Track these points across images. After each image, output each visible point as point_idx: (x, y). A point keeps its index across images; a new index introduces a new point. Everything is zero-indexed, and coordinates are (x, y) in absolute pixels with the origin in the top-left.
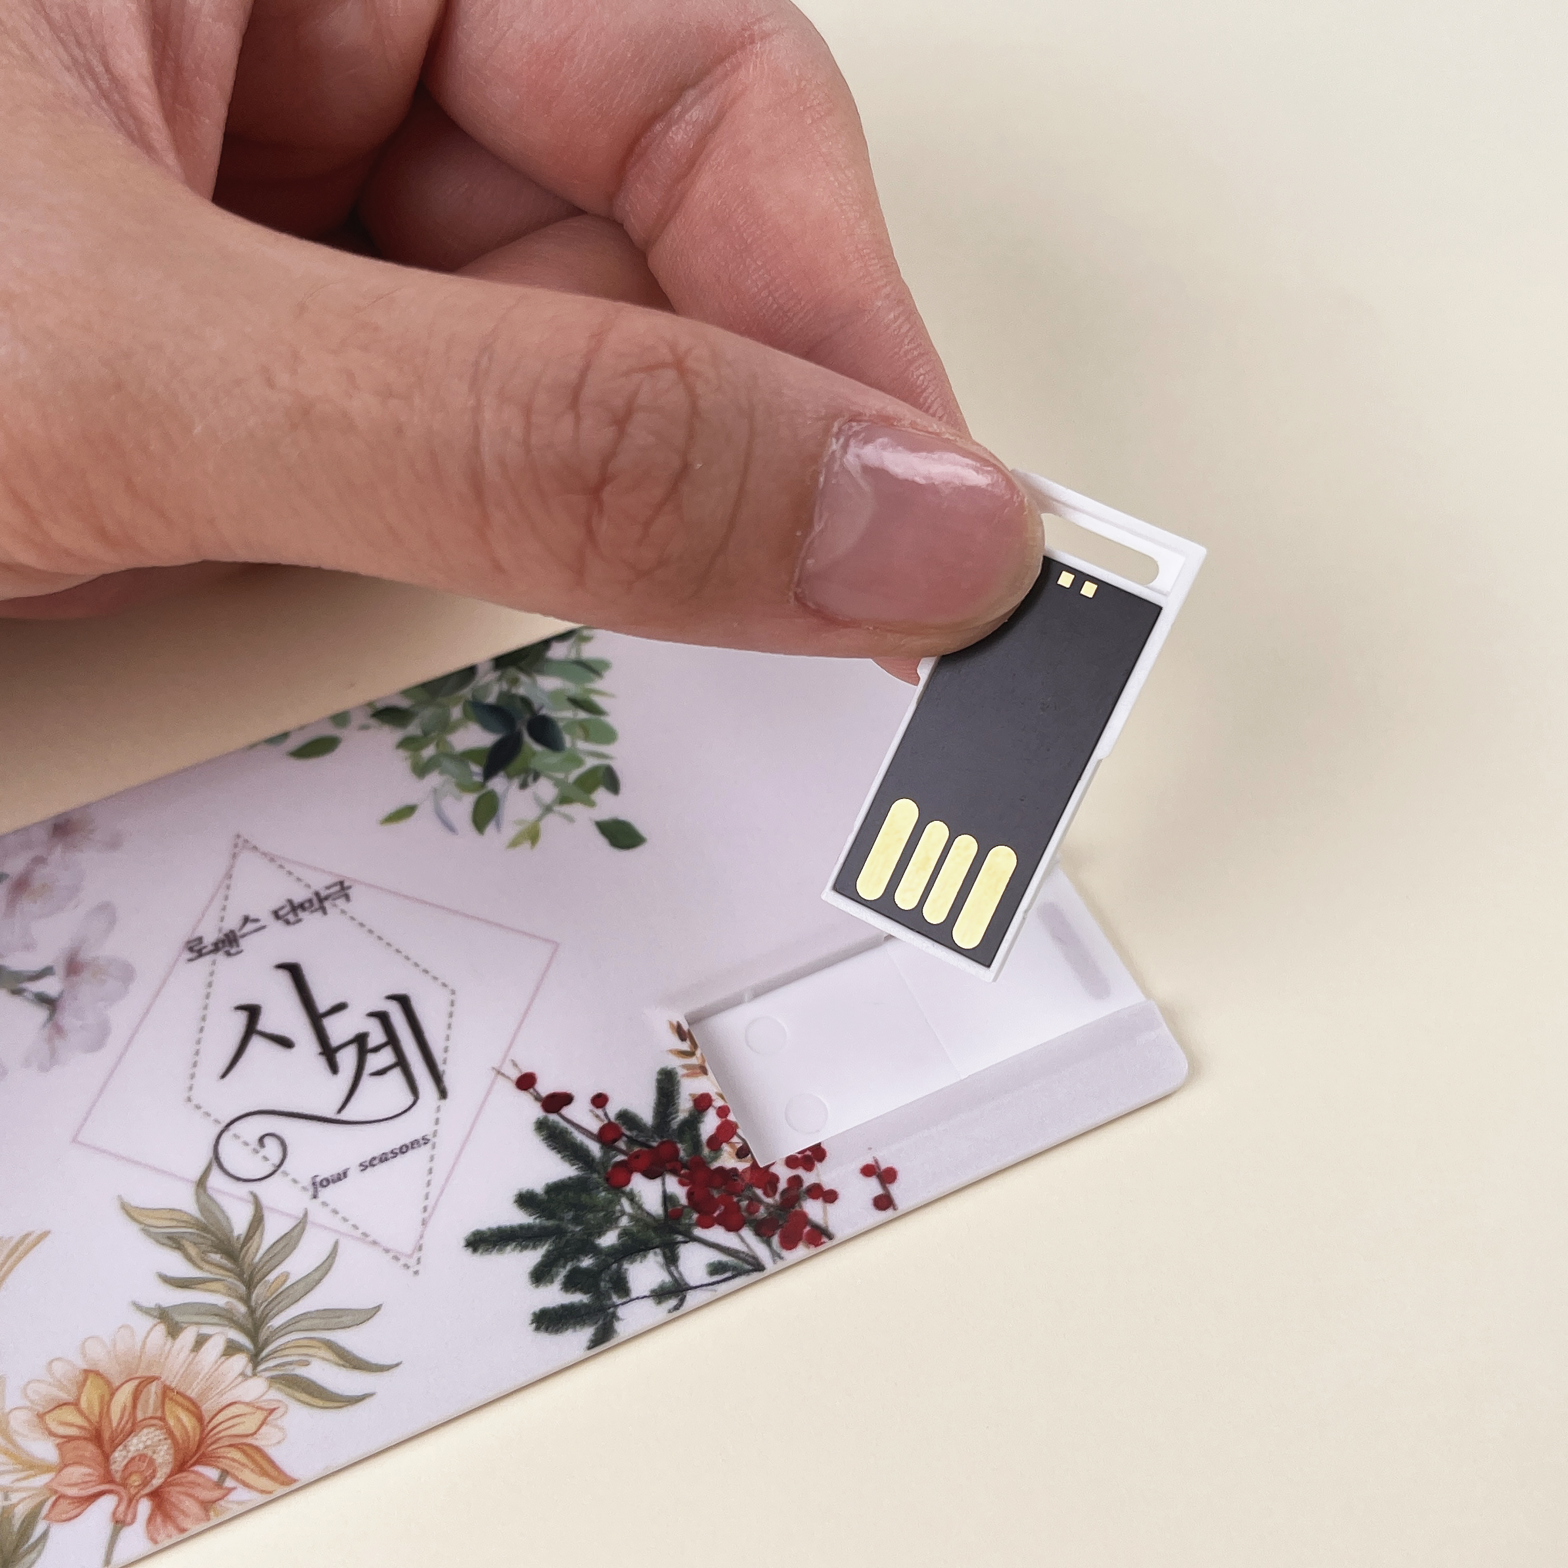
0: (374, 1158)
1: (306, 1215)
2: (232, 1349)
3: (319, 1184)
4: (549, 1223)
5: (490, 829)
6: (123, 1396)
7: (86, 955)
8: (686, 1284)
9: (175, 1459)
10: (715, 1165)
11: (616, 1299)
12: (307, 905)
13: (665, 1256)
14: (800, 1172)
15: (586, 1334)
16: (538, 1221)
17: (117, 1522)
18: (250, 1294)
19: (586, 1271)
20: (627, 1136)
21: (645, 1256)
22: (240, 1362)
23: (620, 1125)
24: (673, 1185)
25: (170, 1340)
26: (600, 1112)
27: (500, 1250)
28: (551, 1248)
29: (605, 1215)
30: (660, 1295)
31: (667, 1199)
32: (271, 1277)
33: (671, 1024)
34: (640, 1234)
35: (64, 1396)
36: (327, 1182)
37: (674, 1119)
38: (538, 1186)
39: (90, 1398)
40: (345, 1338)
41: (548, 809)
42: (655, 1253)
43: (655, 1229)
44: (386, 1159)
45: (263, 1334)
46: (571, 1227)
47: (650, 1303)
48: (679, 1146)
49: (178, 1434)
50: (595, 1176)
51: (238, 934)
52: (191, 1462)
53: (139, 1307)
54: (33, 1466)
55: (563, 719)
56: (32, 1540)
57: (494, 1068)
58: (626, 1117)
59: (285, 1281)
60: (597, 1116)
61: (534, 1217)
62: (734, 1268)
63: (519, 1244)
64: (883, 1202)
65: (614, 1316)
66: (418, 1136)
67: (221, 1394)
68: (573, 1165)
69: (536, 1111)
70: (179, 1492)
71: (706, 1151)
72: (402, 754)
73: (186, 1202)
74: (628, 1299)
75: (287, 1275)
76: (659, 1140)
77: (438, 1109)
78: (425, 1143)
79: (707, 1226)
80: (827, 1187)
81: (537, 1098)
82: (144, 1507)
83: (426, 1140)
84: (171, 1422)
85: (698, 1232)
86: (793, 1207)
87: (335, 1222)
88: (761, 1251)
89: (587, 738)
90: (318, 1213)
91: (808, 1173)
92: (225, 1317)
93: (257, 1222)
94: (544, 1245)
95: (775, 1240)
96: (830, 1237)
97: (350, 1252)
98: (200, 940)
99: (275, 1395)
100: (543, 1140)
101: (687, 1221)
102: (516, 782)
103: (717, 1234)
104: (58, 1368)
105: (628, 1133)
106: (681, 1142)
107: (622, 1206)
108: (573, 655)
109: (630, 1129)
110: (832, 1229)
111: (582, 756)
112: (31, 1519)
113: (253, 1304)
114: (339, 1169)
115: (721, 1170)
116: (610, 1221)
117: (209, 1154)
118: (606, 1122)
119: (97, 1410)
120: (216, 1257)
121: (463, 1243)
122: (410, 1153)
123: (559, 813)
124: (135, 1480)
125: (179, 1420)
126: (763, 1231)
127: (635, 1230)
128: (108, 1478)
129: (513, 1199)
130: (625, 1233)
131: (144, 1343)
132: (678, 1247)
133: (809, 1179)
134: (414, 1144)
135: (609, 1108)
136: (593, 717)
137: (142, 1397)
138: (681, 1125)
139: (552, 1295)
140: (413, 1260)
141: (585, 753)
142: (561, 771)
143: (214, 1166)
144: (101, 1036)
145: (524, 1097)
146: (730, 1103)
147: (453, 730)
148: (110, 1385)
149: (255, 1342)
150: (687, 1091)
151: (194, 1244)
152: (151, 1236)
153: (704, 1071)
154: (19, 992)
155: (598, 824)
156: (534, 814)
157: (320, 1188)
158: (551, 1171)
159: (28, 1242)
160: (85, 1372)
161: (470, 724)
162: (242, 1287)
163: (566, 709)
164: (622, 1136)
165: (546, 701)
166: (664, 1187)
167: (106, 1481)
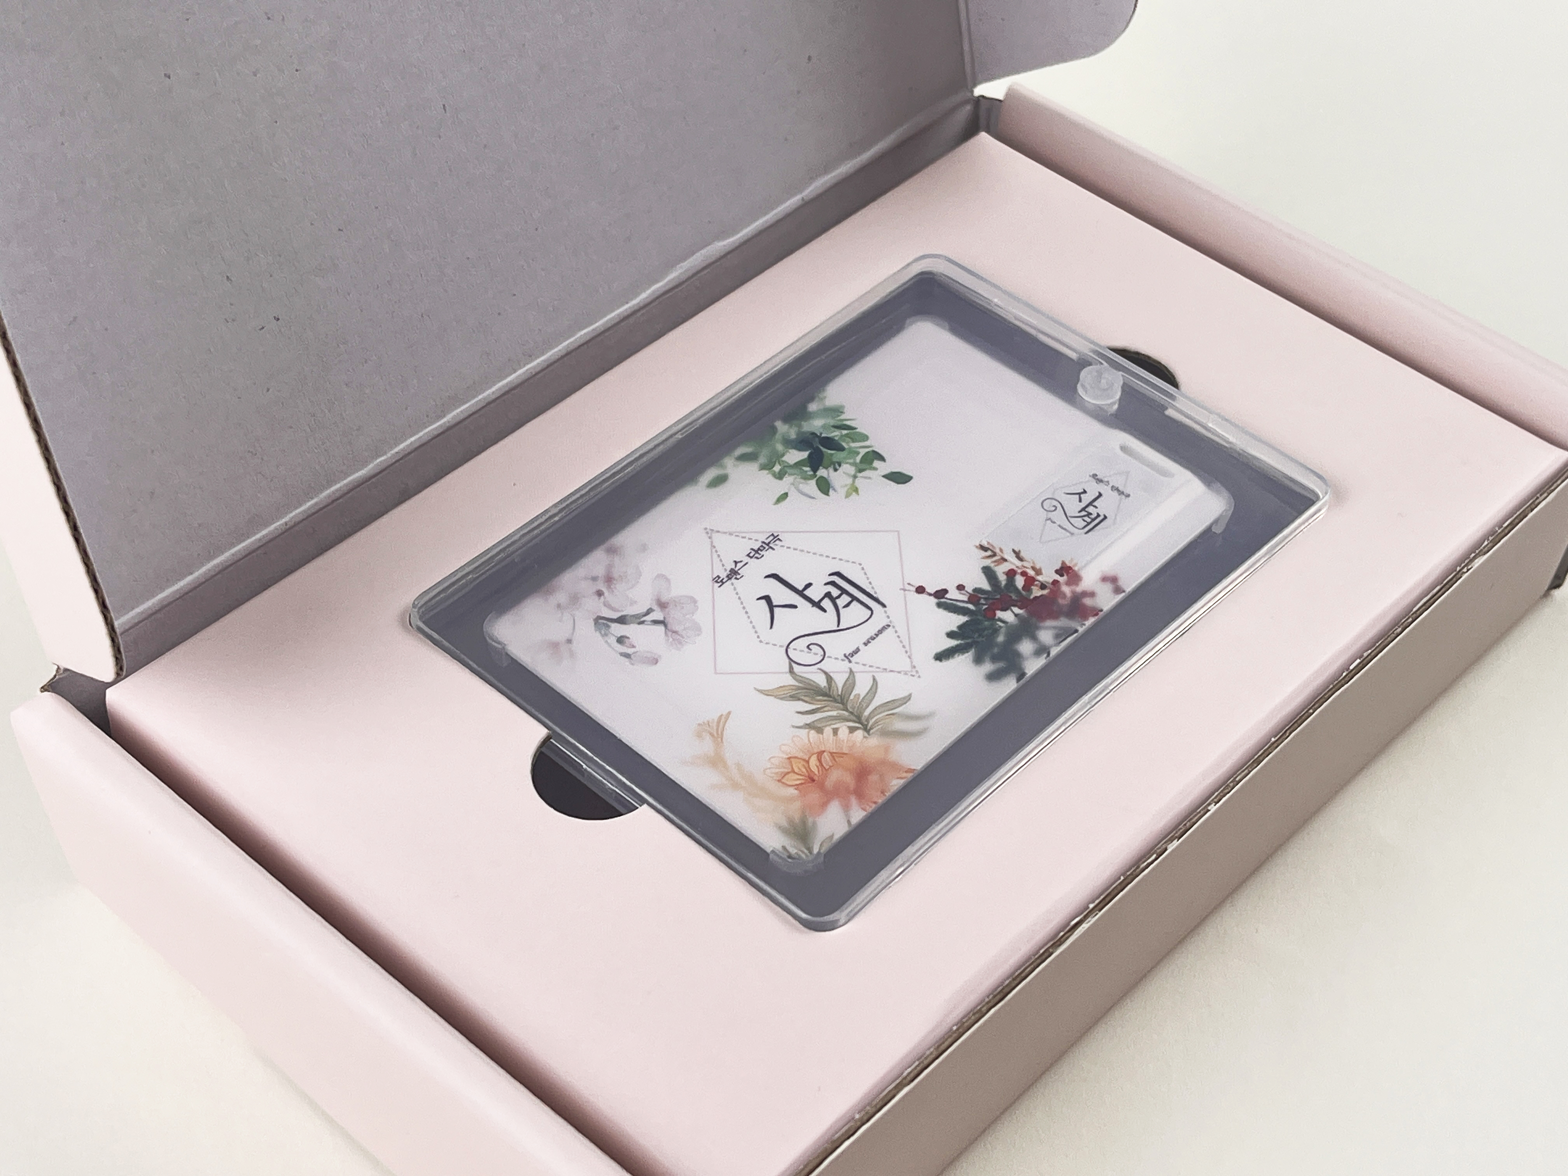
0: (868, 640)
1: (851, 669)
2: (852, 730)
3: (848, 657)
4: (969, 641)
5: (831, 492)
6: (813, 761)
7: (664, 599)
8: (1047, 646)
9: (855, 777)
10: (1032, 597)
11: (1018, 660)
12: (762, 548)
13: (1031, 638)
14: (1073, 587)
15: (1013, 676)
16: (962, 642)
17: (844, 808)
18: (846, 707)
19: (998, 654)
20: (983, 598)
21: (1021, 641)
22: (860, 734)
23: (977, 594)
24: (1016, 610)
25: (820, 735)
26: (962, 592)
27: (952, 657)
28: (976, 649)
29: (993, 630)
31: (1018, 616)
32: (852, 697)
33: (977, 547)
34: (1014, 633)
35: (785, 770)
36: (852, 655)
37: (1000, 584)
38: (953, 628)
39: (798, 766)
40: (902, 710)
41: (855, 477)
42: (1026, 638)
43: (1020, 629)
44: (875, 638)
45: (863, 721)
46: (980, 639)
48: (1010, 594)
49: (849, 768)
50: (978, 617)
51: (736, 569)
52: (864, 776)
53: (796, 727)
54: (790, 800)
55: (836, 436)
57: (901, 589)
58: (977, 590)
59: (858, 698)
60: (963, 594)
61: (959, 640)
62: (1065, 634)
63: (960, 652)
65: (1021, 667)
66: (884, 624)
67: (859, 747)
68: (965, 616)
69: (933, 600)
70: (866, 789)
71: (1023, 593)
72: (764, 472)
73: (789, 681)
74: (1023, 659)
75: (858, 695)
76: (999, 595)
77: (885, 612)
79: (1043, 621)
80: (1089, 591)
81: (930, 595)
82: (854, 800)
83: (889, 626)
84: (843, 764)
85: (1040, 625)
86: (1078, 602)
87: (866, 669)
88: (1073, 624)
89: (854, 441)
90: (855, 668)
91: (1078, 587)
92: (841, 719)
93: (829, 679)
94: (972, 649)
95: (1077, 618)
96: (1102, 610)
97: (881, 678)
98: (719, 577)
99: (885, 741)
100: (944, 610)
101: (1032, 622)
102: (831, 470)
103: (1049, 623)
104: (774, 761)
105: (983, 596)
106: (1011, 592)
107: (998, 625)
108: (821, 407)
110: (1101, 606)
111: (858, 450)
112: (804, 819)
113: (850, 710)
114: (854, 648)
115: (1036, 598)
116: (996, 631)
117: (787, 660)
118: (969, 595)
119: (805, 771)
120: (821, 698)
121: (933, 659)
122: (884, 633)
123: (862, 477)
124: (842, 790)
125: (846, 763)
126: (1069, 616)
127: (1010, 632)
129: (945, 636)
130: (1007, 635)
131: (809, 741)
132: (1035, 633)
133: (1079, 589)
134: (884, 628)
135: (966, 589)
136: (851, 431)
137: (823, 759)
138: (1006, 585)
139: (988, 667)
140: (914, 671)
141: (857, 448)
142: (850, 459)
143: (794, 665)
144: (698, 629)
145: (923, 596)
146: (1027, 568)
147: (783, 455)
148: (804, 760)
149: (861, 724)
150: (1001, 571)
151: (805, 696)
152: (781, 699)
153: (1006, 560)
154: (642, 623)
155: (884, 476)
156: (850, 481)
157: (851, 659)
158: (955, 621)
159: (723, 720)
160: (789, 758)
161: (790, 451)
162: (840, 705)
163: (835, 431)
164: (980, 598)
165: (821, 430)
166: (1013, 612)
167: (829, 795)
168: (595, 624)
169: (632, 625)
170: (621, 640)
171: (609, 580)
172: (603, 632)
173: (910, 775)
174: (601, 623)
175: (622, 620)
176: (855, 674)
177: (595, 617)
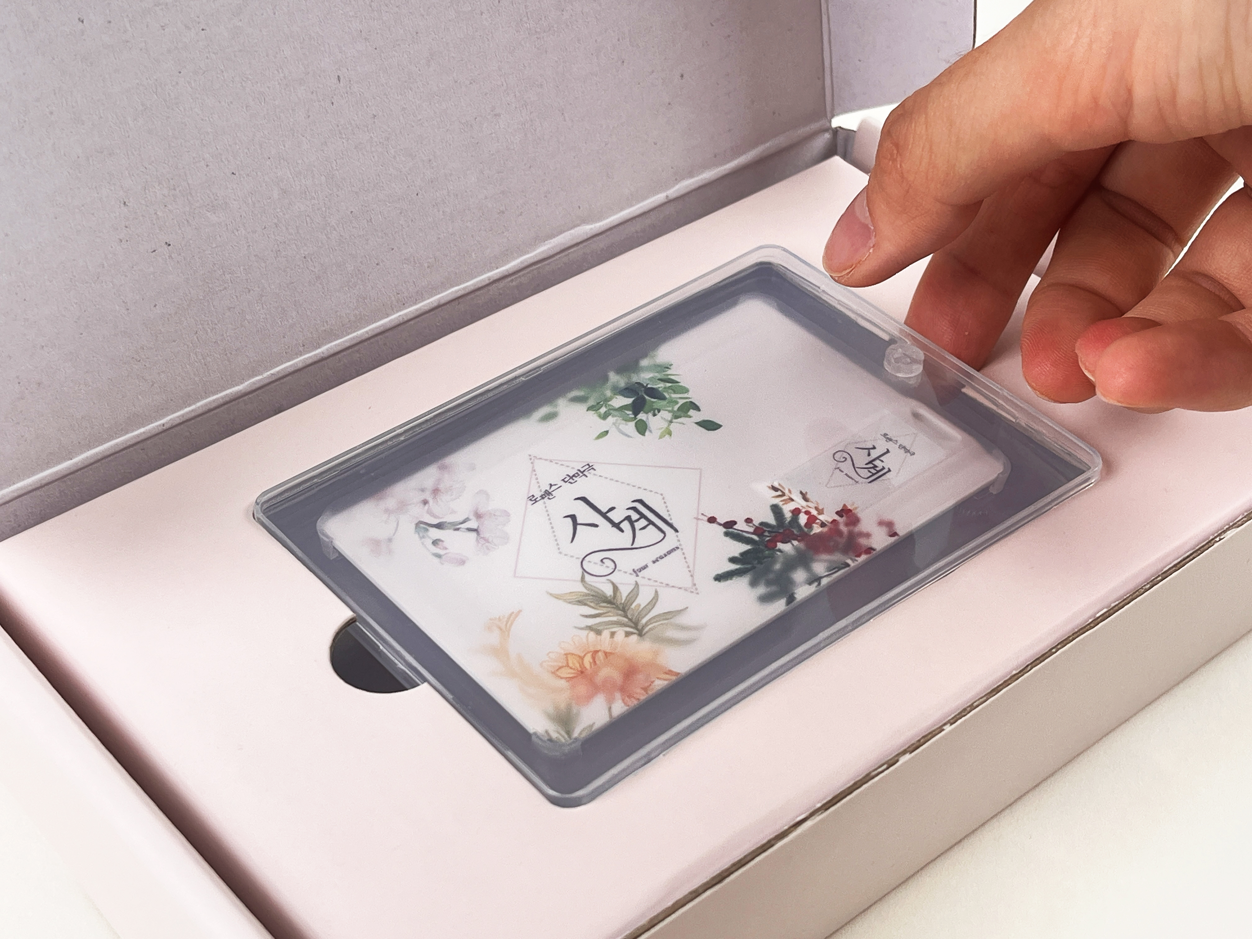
0: (657, 559)
1: (637, 582)
2: (628, 634)
3: (636, 572)
4: (749, 566)
5: (647, 433)
6: (588, 659)
7: (482, 510)
8: (819, 576)
9: (623, 675)
10: (812, 533)
11: (791, 586)
12: (576, 475)
13: (805, 568)
14: (851, 528)
15: (783, 599)
16: (742, 566)
17: (608, 701)
18: (626, 614)
19: (773, 579)
20: (767, 531)
21: (796, 570)
22: (634, 638)
23: (762, 528)
24: (795, 543)
25: (599, 637)
26: (750, 524)
27: (731, 579)
28: (753, 574)
30: (809, 582)
31: (796, 549)
32: (633, 606)
33: (769, 487)
34: (790, 563)
35: (561, 664)
36: (641, 570)
37: (785, 520)
38: (736, 554)
39: (573, 662)
40: (678, 621)
41: (671, 422)
42: (800, 568)
43: (796, 560)
44: (663, 558)
45: (640, 627)
46: (758, 567)
47: (806, 585)
48: (793, 530)
49: (619, 667)
50: (760, 547)
51: (550, 491)
52: (631, 675)
53: (578, 628)
54: (559, 690)
55: (659, 388)
57: (695, 518)
58: (763, 524)
59: (639, 608)
60: (750, 526)
61: (739, 565)
62: (837, 567)
63: (738, 575)
64: (892, 534)
65: (792, 592)
66: (674, 547)
67: (632, 650)
68: (748, 545)
69: (722, 530)
71: (806, 530)
72: (591, 413)
73: (581, 589)
74: (795, 586)
75: (639, 605)
76: (782, 529)
77: (677, 536)
79: (818, 554)
80: (865, 532)
81: (720, 524)
82: (618, 695)
83: (678, 548)
84: (614, 663)
85: (816, 557)
87: (651, 583)
89: (675, 392)
90: (641, 582)
91: (855, 528)
92: (619, 624)
93: (616, 588)
94: (749, 573)
95: (851, 554)
96: (874, 550)
97: (662, 592)
98: (533, 496)
99: (656, 646)
100: (731, 538)
101: (809, 555)
102: (650, 415)
103: (824, 557)
104: (552, 655)
105: (767, 529)
106: (793, 528)
107: (777, 555)
108: (652, 363)
110: (874, 547)
111: (677, 400)
112: (569, 708)
113: (629, 617)
114: (643, 564)
115: (816, 534)
116: (774, 560)
117: (581, 570)
118: (755, 527)
119: (578, 667)
120: (605, 604)
121: (713, 580)
122: (672, 554)
123: (676, 422)
124: (609, 686)
127: (787, 562)
129: (727, 561)
130: (783, 563)
131: (587, 640)
132: (809, 564)
133: (856, 530)
134: (673, 550)
135: (754, 522)
136: (674, 384)
137: (597, 658)
138: (790, 522)
139: (762, 590)
140: (694, 589)
141: (677, 398)
142: (669, 407)
143: (585, 574)
144: (506, 538)
145: (714, 525)
146: (810, 507)
147: (610, 399)
148: (579, 657)
149: (638, 630)
150: (787, 509)
151: (591, 602)
152: (570, 603)
153: (792, 500)
154: (458, 529)
155: (697, 423)
156: (665, 425)
157: (638, 572)
158: (738, 548)
159: (513, 616)
160: (566, 654)
161: (617, 396)
162: (620, 612)
163: (660, 383)
164: (765, 531)
165: (648, 382)
166: (793, 545)
167: (595, 688)
168: (416, 528)
169: (448, 531)
170: (435, 543)
171: (436, 491)
172: (421, 535)
173: (674, 678)
174: (422, 526)
175: (439, 526)
176: (640, 586)
177: (417, 522)
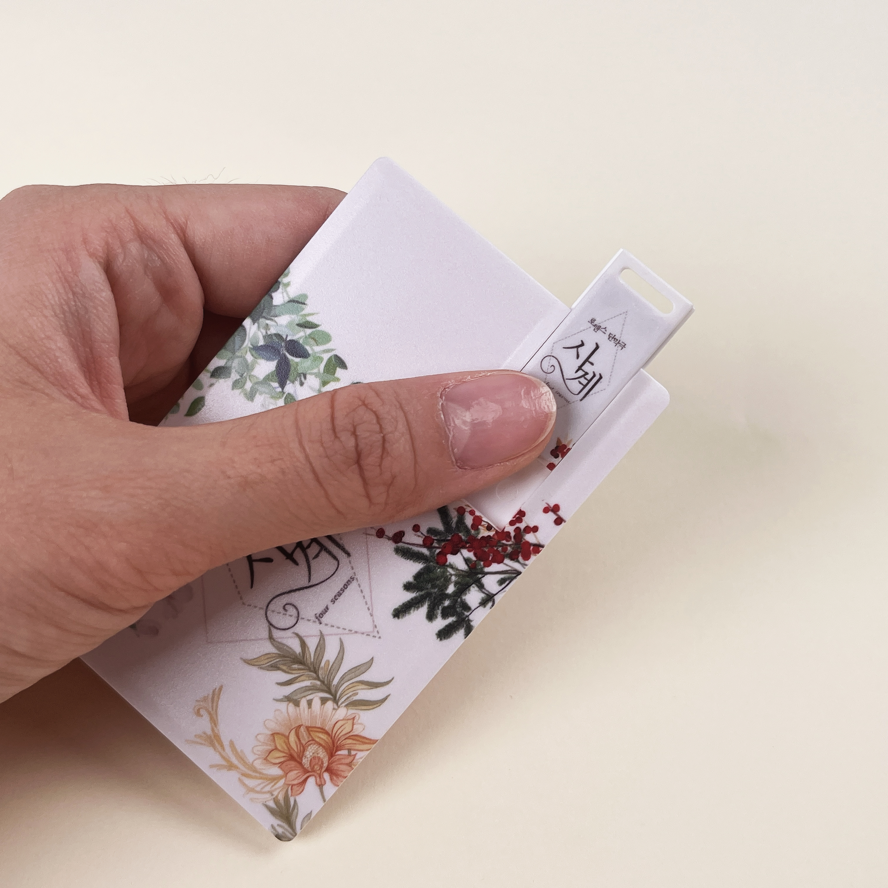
0: (335, 596)
1: (321, 633)
2: (324, 701)
3: (319, 617)
4: (423, 593)
6: (292, 738)
8: (493, 594)
9: (327, 753)
10: (480, 537)
11: (467, 614)
13: (478, 587)
14: (518, 525)
15: (461, 632)
16: (418, 594)
17: (319, 786)
18: (318, 676)
19: (448, 607)
20: (436, 540)
21: (469, 590)
22: (330, 705)
23: (431, 536)
24: (467, 553)
25: (298, 708)
26: (419, 534)
27: (409, 613)
28: (429, 603)
29: (444, 580)
30: (483, 603)
31: (467, 561)
32: (322, 664)
34: (463, 581)
35: (270, 748)
37: (452, 523)
38: (410, 578)
39: (280, 743)
40: (366, 677)
42: (473, 587)
43: (468, 576)
44: (341, 594)
45: (333, 690)
46: (433, 591)
47: (481, 608)
48: (460, 534)
49: (322, 742)
50: (431, 563)
52: (334, 752)
53: (277, 700)
54: (274, 779)
55: (301, 338)
56: (292, 806)
57: (364, 532)
58: (431, 531)
59: (329, 664)
60: (419, 536)
61: (415, 593)
62: (509, 578)
63: (415, 607)
64: (559, 521)
65: (469, 621)
66: (349, 576)
67: (330, 720)
68: (420, 563)
69: (392, 545)
70: (337, 764)
71: (473, 532)
72: (237, 392)
73: (270, 648)
74: (471, 611)
75: (328, 661)
76: (450, 536)
77: (350, 562)
78: (353, 580)
79: (489, 566)
80: (532, 526)
81: (389, 539)
82: (326, 776)
84: (317, 740)
85: (487, 570)
86: (521, 541)
87: (334, 630)
88: (516, 566)
89: (317, 343)
90: (326, 630)
91: (521, 524)
92: (313, 689)
93: (303, 644)
94: (426, 602)
95: (520, 558)
96: (543, 546)
97: (348, 640)
99: (351, 712)
100: (402, 556)
101: (480, 567)
103: (495, 567)
104: (261, 738)
105: (435, 538)
107: (449, 572)
108: (287, 299)
109: (436, 536)
110: (542, 543)
111: (321, 356)
112: (286, 799)
113: (321, 678)
114: (324, 607)
115: (483, 537)
116: (447, 581)
117: (267, 624)
118: (424, 537)
119: (286, 748)
120: (296, 666)
121: (392, 617)
122: (349, 587)
124: (317, 767)
125: (320, 738)
126: (513, 557)
127: (460, 580)
128: (306, 771)
129: (402, 589)
130: (456, 583)
131: (288, 713)
132: (481, 580)
133: (522, 526)
134: (349, 583)
135: (422, 530)
136: (314, 330)
137: (300, 735)
138: (457, 524)
140: (376, 632)
141: (320, 352)
142: (315, 368)
143: (272, 629)
145: (384, 540)
147: (253, 368)
148: (285, 736)
149: (331, 694)
150: (452, 508)
151: (283, 665)
152: (264, 669)
157: (321, 620)
158: (411, 569)
159: (216, 694)
160: (272, 735)
161: (258, 361)
162: (313, 674)
163: (299, 331)
165: (288, 331)
166: (463, 556)
173: (373, 748)
176: (325, 638)
